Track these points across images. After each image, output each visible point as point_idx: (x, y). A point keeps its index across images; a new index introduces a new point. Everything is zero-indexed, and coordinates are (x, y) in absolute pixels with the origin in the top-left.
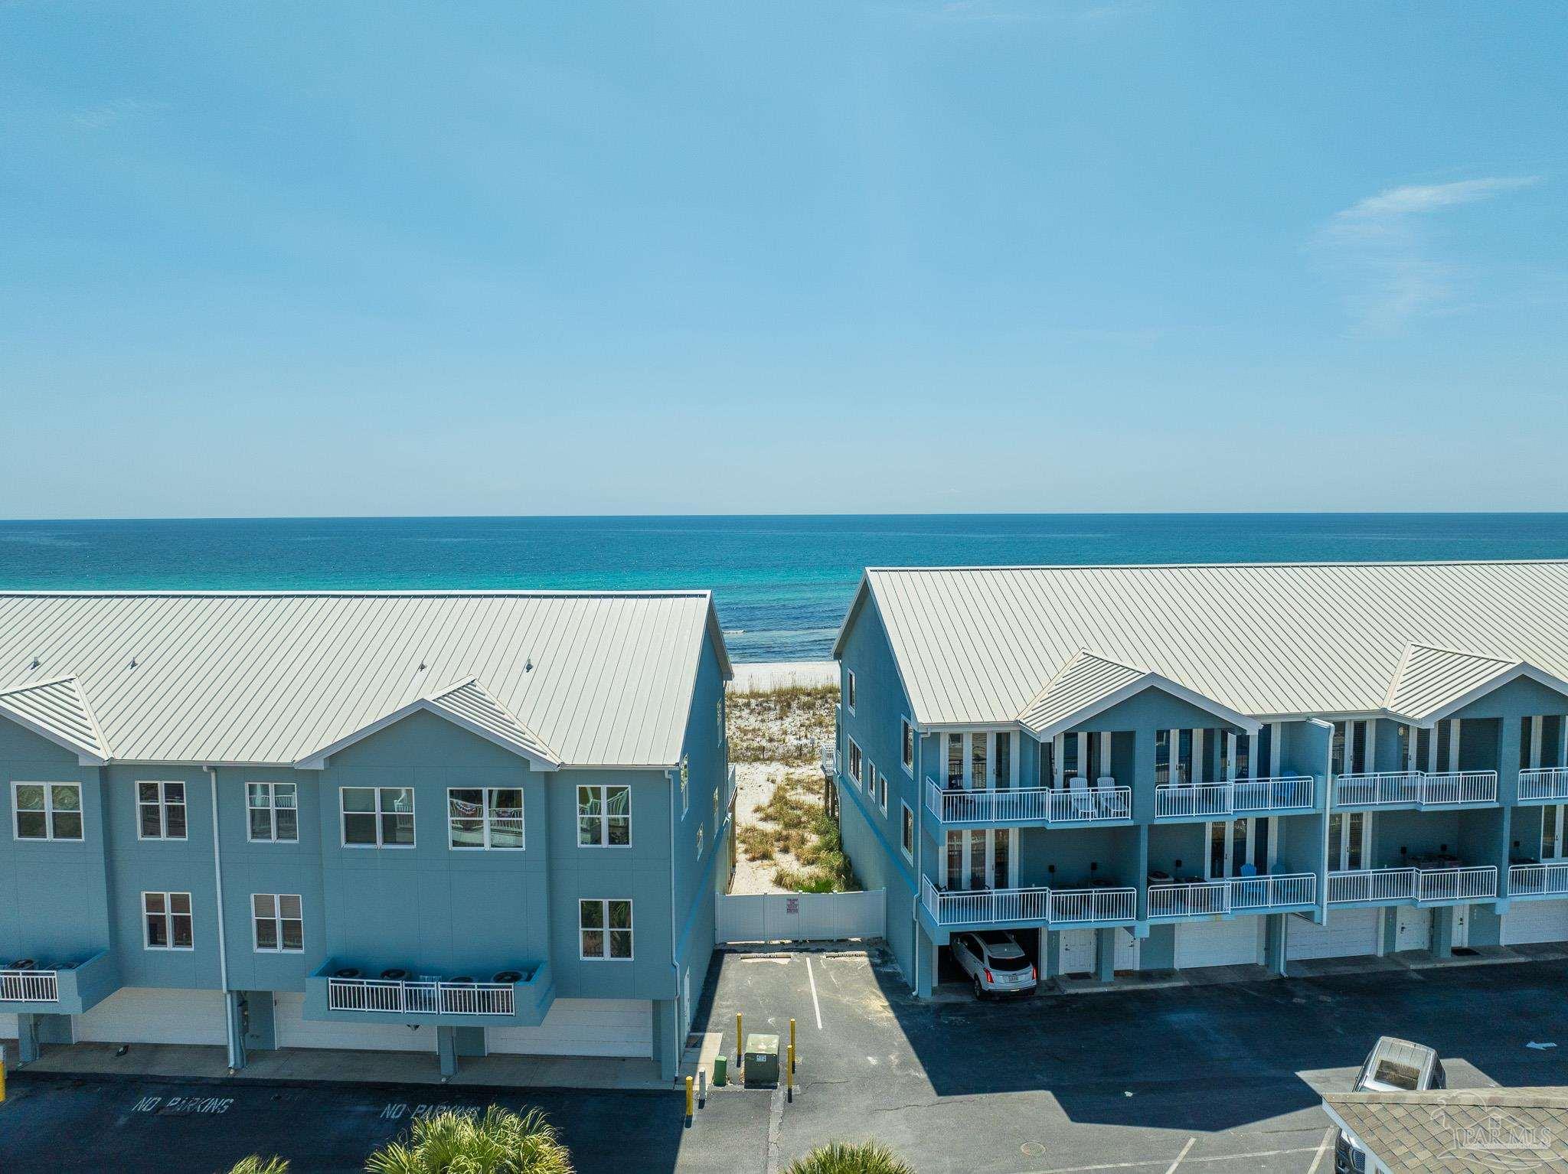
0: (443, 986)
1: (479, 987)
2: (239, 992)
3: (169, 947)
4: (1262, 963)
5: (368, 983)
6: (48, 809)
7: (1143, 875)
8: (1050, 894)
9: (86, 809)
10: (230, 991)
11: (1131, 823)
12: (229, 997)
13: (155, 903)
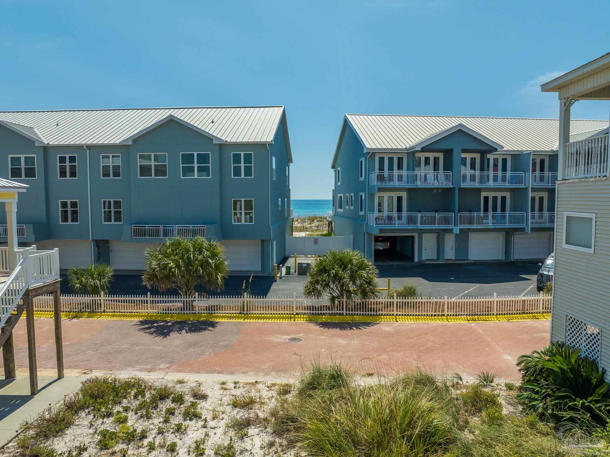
0: (177, 227)
1: (192, 227)
2: (96, 240)
3: (70, 223)
4: (504, 259)
5: (148, 227)
6: (23, 166)
7: (457, 208)
8: (419, 215)
9: (38, 166)
10: (93, 240)
11: (452, 186)
12: (92, 243)
13: (64, 205)
